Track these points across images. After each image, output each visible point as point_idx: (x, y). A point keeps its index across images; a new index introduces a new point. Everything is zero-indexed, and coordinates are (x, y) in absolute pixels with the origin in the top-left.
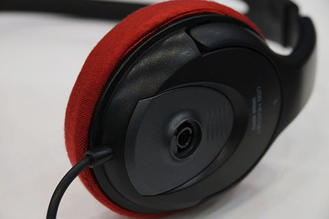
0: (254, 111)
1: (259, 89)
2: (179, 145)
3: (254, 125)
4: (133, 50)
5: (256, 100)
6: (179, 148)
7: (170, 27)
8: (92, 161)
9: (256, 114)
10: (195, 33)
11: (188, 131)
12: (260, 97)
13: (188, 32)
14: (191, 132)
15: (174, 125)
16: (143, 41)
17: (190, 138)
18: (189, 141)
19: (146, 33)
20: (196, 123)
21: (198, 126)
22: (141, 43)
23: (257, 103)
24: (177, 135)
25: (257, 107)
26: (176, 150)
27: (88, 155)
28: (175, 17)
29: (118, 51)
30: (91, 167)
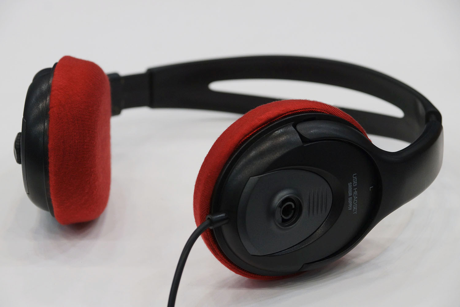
0: (350, 194)
1: (354, 176)
2: (283, 216)
3: (351, 205)
4: (249, 138)
5: (352, 185)
6: (283, 219)
7: (275, 123)
8: (212, 222)
9: (352, 196)
10: (299, 127)
11: (290, 205)
12: (355, 183)
13: (295, 127)
14: (293, 206)
15: (278, 200)
16: (257, 132)
17: (293, 211)
18: (292, 214)
19: (260, 126)
20: (298, 199)
21: (299, 202)
22: (255, 133)
23: (353, 187)
24: (281, 208)
25: (353, 191)
26: (281, 220)
27: (209, 218)
28: (285, 114)
29: (237, 138)
30: (211, 228)
